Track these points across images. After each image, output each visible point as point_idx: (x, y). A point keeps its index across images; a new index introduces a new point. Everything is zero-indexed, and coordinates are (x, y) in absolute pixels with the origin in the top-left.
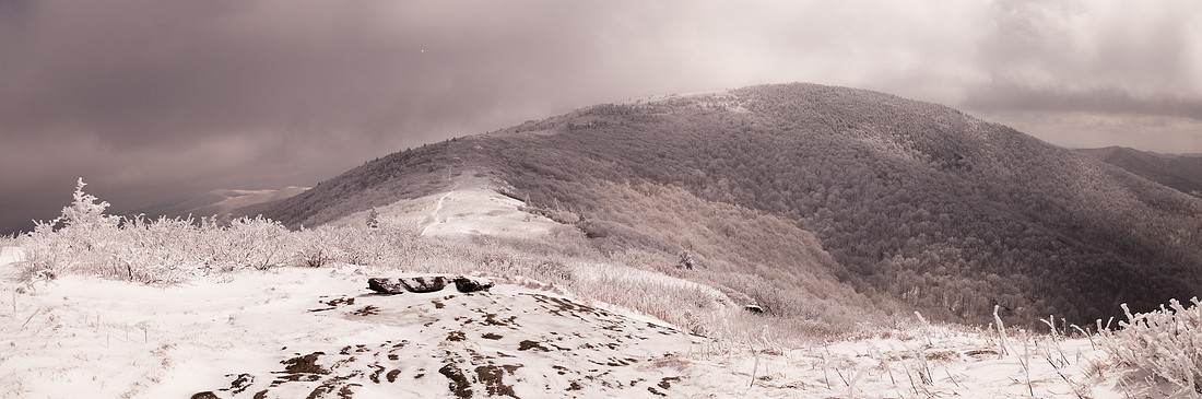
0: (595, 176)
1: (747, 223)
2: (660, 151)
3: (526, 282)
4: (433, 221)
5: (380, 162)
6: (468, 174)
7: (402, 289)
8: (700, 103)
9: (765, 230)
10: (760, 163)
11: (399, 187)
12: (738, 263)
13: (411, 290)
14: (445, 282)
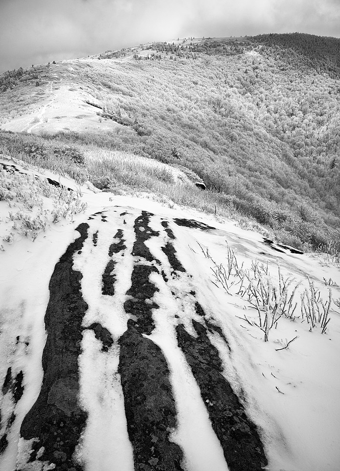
0: (149, 94)
1: (246, 134)
2: (195, 80)
4: (38, 121)
6: (64, 89)
9: (257, 139)
10: (261, 93)
11: (15, 96)
12: (235, 159)
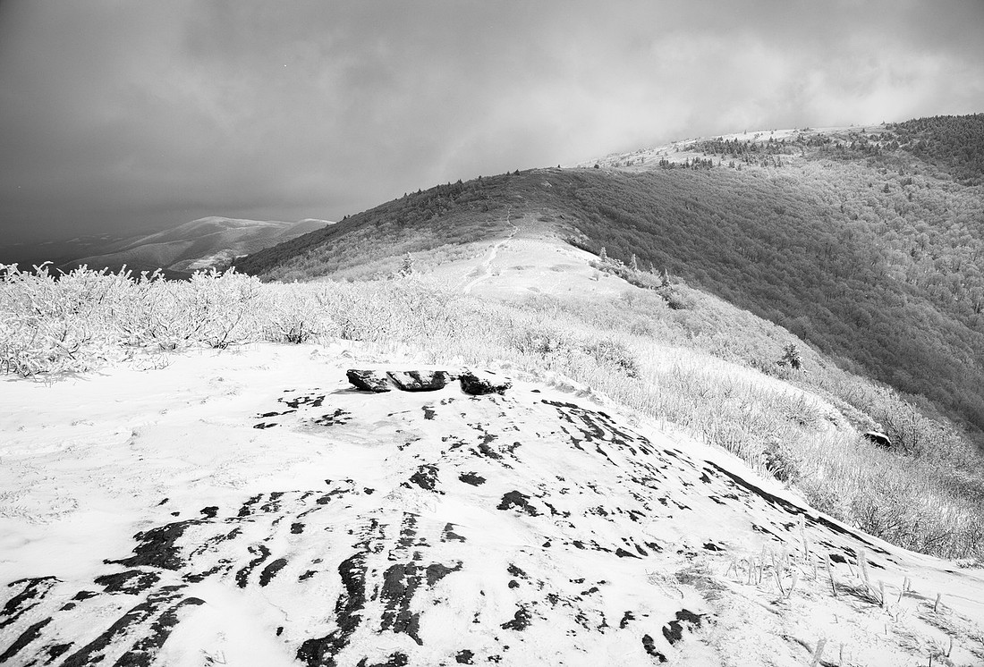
0: (689, 231)
1: (889, 312)
2: (778, 205)
3: (558, 382)
4: (484, 273)
5: (423, 196)
6: (532, 217)
7: (390, 386)
8: (842, 143)
9: (915, 325)
11: (445, 228)
13: (402, 388)
14: (447, 379)
